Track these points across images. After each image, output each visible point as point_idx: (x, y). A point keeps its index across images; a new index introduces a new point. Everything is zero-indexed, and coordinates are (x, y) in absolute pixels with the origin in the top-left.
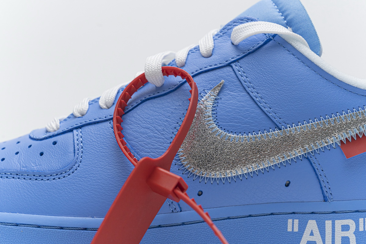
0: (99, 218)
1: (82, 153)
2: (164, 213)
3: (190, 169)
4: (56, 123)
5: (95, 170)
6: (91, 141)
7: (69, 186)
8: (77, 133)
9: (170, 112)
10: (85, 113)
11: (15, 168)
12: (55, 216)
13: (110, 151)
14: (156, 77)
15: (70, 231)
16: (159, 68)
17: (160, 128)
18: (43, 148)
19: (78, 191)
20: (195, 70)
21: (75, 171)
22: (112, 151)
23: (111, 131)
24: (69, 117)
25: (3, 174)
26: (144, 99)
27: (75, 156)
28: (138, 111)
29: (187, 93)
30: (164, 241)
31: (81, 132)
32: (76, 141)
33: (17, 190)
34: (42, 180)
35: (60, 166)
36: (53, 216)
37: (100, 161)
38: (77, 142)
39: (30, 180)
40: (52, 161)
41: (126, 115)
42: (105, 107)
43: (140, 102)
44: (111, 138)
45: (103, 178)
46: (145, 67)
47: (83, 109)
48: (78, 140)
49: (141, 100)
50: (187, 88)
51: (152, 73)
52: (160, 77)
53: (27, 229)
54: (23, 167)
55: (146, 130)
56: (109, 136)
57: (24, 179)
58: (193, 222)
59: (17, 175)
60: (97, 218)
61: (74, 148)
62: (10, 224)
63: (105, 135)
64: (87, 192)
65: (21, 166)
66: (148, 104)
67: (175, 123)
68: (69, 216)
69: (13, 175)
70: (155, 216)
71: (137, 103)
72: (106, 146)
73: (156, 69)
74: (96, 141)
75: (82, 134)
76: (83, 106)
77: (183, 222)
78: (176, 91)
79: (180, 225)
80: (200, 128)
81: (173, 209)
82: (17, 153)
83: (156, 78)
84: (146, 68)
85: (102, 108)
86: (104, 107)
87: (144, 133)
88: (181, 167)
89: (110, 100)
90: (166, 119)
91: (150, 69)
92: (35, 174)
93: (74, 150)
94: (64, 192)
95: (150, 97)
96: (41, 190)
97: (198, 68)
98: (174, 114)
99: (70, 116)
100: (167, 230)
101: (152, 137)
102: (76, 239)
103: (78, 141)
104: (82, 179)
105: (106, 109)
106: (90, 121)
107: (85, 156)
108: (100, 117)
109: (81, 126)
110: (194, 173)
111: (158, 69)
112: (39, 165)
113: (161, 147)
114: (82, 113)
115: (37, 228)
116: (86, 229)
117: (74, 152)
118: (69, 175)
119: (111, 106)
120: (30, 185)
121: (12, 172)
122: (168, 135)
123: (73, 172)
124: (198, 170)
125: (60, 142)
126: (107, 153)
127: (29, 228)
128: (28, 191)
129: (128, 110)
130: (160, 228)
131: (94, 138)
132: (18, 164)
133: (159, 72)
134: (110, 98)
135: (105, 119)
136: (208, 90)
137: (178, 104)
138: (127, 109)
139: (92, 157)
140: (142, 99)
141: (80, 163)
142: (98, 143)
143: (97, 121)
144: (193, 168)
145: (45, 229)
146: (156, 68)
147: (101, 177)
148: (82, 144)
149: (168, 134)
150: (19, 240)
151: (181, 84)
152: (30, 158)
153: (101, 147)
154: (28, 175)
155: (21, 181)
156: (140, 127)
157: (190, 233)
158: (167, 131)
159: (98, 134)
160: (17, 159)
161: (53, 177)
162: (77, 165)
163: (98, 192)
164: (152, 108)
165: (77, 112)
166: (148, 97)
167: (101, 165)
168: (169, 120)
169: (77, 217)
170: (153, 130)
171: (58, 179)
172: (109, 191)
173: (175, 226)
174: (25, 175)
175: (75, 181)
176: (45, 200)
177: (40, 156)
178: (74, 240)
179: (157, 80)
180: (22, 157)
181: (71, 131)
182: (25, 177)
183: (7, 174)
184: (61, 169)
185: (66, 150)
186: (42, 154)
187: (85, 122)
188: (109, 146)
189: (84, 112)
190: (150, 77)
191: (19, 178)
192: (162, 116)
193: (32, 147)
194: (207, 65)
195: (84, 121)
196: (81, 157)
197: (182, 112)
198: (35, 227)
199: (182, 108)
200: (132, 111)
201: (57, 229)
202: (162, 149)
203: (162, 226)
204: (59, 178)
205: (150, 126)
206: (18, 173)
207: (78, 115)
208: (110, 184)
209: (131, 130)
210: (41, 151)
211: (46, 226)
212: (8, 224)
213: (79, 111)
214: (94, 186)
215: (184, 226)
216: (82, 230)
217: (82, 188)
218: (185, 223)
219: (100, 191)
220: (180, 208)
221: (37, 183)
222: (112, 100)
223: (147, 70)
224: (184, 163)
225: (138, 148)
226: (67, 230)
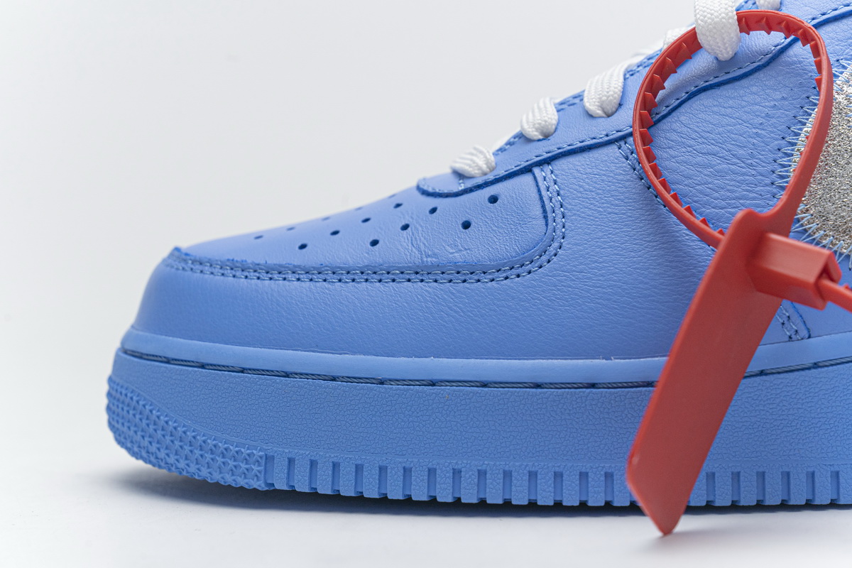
0: (621, 359)
1: (564, 217)
2: (773, 342)
3: (826, 239)
4: (486, 157)
5: (601, 254)
6: (582, 189)
7: (544, 292)
8: (544, 174)
9: (763, 115)
10: (552, 130)
11: (409, 259)
12: (519, 359)
13: (630, 210)
14: (725, 36)
15: (560, 390)
16: (730, 14)
17: (741, 152)
18: (466, 212)
19: (567, 301)
20: (811, 17)
21: (553, 257)
22: (634, 210)
23: (624, 165)
24: (509, 143)
25: (382, 274)
26: (693, 89)
27: (550, 224)
28: (682, 118)
29: (797, 70)
30: (774, 406)
31: (552, 172)
32: (544, 192)
33: (422, 307)
34: (479, 281)
35: (516, 248)
36: (516, 359)
37: (610, 234)
38: (548, 193)
39: (451, 284)
40: (496, 240)
41: (655, 128)
42: (600, 112)
43: (684, 96)
44: (628, 180)
45: (621, 271)
46: (695, 16)
47: (546, 121)
48: (550, 189)
49: (687, 93)
50: (795, 59)
51: (715, 28)
52: (732, 35)
53: (459, 391)
54: (428, 256)
55: (710, 157)
56: (621, 177)
57: (436, 281)
58: (838, 362)
59: (417, 273)
60: (617, 361)
61: (543, 206)
62: (418, 383)
63: (612, 175)
64: (589, 303)
65: (422, 254)
66: (704, 100)
67: (777, 140)
68: (552, 359)
69: (408, 274)
70: (756, 349)
71: (678, 99)
72: (619, 199)
73: (723, 18)
74: (594, 190)
75: (556, 176)
76: (545, 115)
77: (815, 361)
78: (768, 68)
79: (809, 369)
80: (840, 146)
81: (791, 332)
82: (405, 227)
83: (724, 39)
84: (698, 16)
85: (594, 115)
86: (598, 114)
87: (706, 166)
88: (803, 237)
89: (612, 96)
90: (754, 131)
91: (709, 18)
92: (460, 270)
93: (545, 211)
94: (535, 305)
95: (707, 84)
96: (479, 304)
97: (816, 13)
98: (773, 117)
99: (512, 140)
100: (781, 381)
101: (726, 173)
102: (573, 408)
103: (548, 191)
104: (574, 276)
105: (603, 117)
106: (569, 145)
107: (573, 224)
108: (593, 136)
109: (549, 157)
110: (835, 248)
111: (729, 18)
112: (466, 249)
113: (752, 195)
114: (545, 131)
115: (481, 388)
116: (593, 386)
117: (546, 217)
118: (541, 267)
119: (614, 109)
120: (453, 294)
121: (404, 267)
122: (763, 167)
123: (549, 262)
124: (844, 240)
125: (506, 196)
126: (623, 214)
127: (464, 388)
128: (449, 308)
129: (659, 116)
130: (764, 378)
131: (588, 184)
132: (414, 249)
133: (730, 24)
134: (611, 93)
135: (607, 139)
136: (846, 59)
137: (778, 95)
138: (657, 114)
139: (590, 225)
140: (688, 90)
141: (562, 241)
142: (598, 194)
143: (587, 146)
144: (833, 237)
145: (500, 389)
146: (723, 15)
147: (616, 268)
148: (559, 198)
149: (764, 164)
150: (442, 416)
151: (779, 50)
152: (441, 236)
153: (607, 203)
154: (443, 273)
155: (430, 287)
156: (695, 152)
157: (832, 386)
158: (761, 157)
159: (595, 173)
160: (408, 239)
161: (505, 275)
162: (556, 245)
163: (615, 301)
164: (715, 109)
165: (534, 129)
166: (702, 84)
167: (614, 241)
168: (763, 132)
169: (571, 359)
170: (726, 157)
171: (517, 279)
172: (639, 297)
173: (798, 370)
174: (436, 274)
175: (558, 280)
176: (491, 325)
177: (464, 231)
178: (570, 410)
179: (725, 44)
180: (420, 235)
181: (528, 170)
182: (438, 278)
183: (393, 274)
184: (519, 255)
185: (524, 212)
186: (466, 225)
187: (559, 149)
188: (626, 198)
189: (550, 127)
190: (709, 38)
191: (422, 281)
192: (745, 124)
193: (438, 211)
194: (838, 3)
195: (554, 147)
196: (564, 227)
197: (791, 114)
198: (477, 387)
199: (792, 104)
200: (669, 119)
201: (527, 388)
202: (754, 199)
203: (768, 372)
204: (518, 276)
205: (717, 149)
206: (419, 270)
207: (535, 135)
208: (640, 283)
209: (673, 160)
210: (464, 219)
211: (501, 383)
212: (412, 383)
213: (537, 126)
214: (603, 288)
215: (820, 369)
216: (587, 388)
217: (576, 294)
218: (820, 364)
219: (618, 299)
220: (808, 330)
221: (468, 288)
222: (616, 95)
223: (702, 21)
224: (811, 228)
225: (696, 199)
226: (553, 390)
